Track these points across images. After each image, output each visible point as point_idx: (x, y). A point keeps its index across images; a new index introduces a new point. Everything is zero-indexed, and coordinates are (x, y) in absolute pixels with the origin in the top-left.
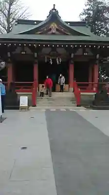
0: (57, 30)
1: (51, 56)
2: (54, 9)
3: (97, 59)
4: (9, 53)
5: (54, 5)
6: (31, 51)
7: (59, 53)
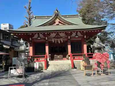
0: (59, 22)
1: (56, 38)
3: (85, 39)
6: (44, 36)
7: (61, 36)
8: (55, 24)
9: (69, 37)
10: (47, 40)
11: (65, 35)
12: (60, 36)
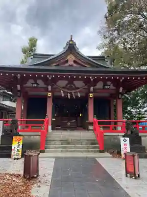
0: (75, 62)
1: (68, 89)
2: (71, 40)
3: (120, 93)
4: (19, 86)
5: (71, 36)
6: (45, 84)
7: (77, 86)
8: (67, 65)
9: (92, 89)
11: (84, 84)
12: (74, 85)
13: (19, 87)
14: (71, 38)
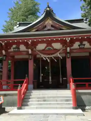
0: (52, 26)
6: (27, 48)
8: (45, 29)
9: (68, 49)
10: (30, 54)
11: (61, 46)
12: (53, 47)
13: (4, 52)
14: (48, 6)
